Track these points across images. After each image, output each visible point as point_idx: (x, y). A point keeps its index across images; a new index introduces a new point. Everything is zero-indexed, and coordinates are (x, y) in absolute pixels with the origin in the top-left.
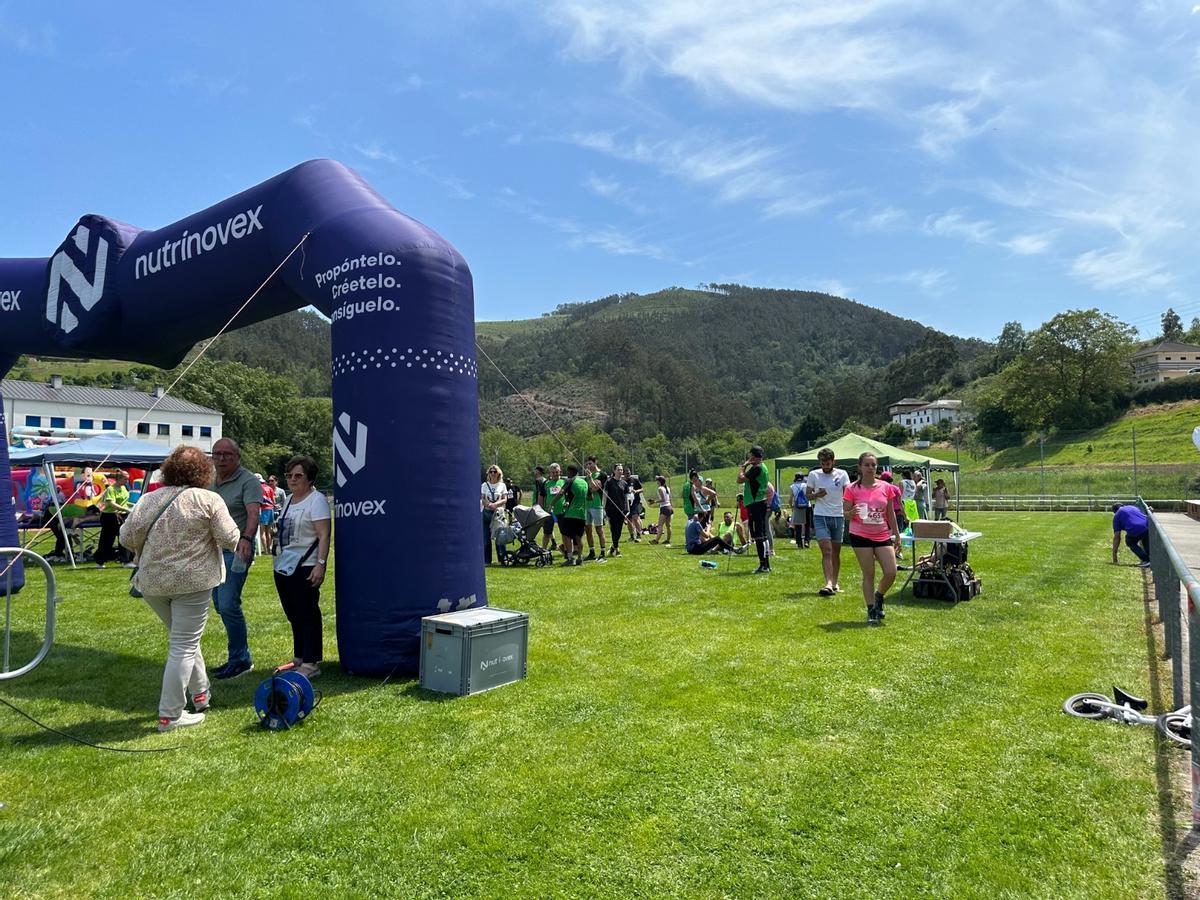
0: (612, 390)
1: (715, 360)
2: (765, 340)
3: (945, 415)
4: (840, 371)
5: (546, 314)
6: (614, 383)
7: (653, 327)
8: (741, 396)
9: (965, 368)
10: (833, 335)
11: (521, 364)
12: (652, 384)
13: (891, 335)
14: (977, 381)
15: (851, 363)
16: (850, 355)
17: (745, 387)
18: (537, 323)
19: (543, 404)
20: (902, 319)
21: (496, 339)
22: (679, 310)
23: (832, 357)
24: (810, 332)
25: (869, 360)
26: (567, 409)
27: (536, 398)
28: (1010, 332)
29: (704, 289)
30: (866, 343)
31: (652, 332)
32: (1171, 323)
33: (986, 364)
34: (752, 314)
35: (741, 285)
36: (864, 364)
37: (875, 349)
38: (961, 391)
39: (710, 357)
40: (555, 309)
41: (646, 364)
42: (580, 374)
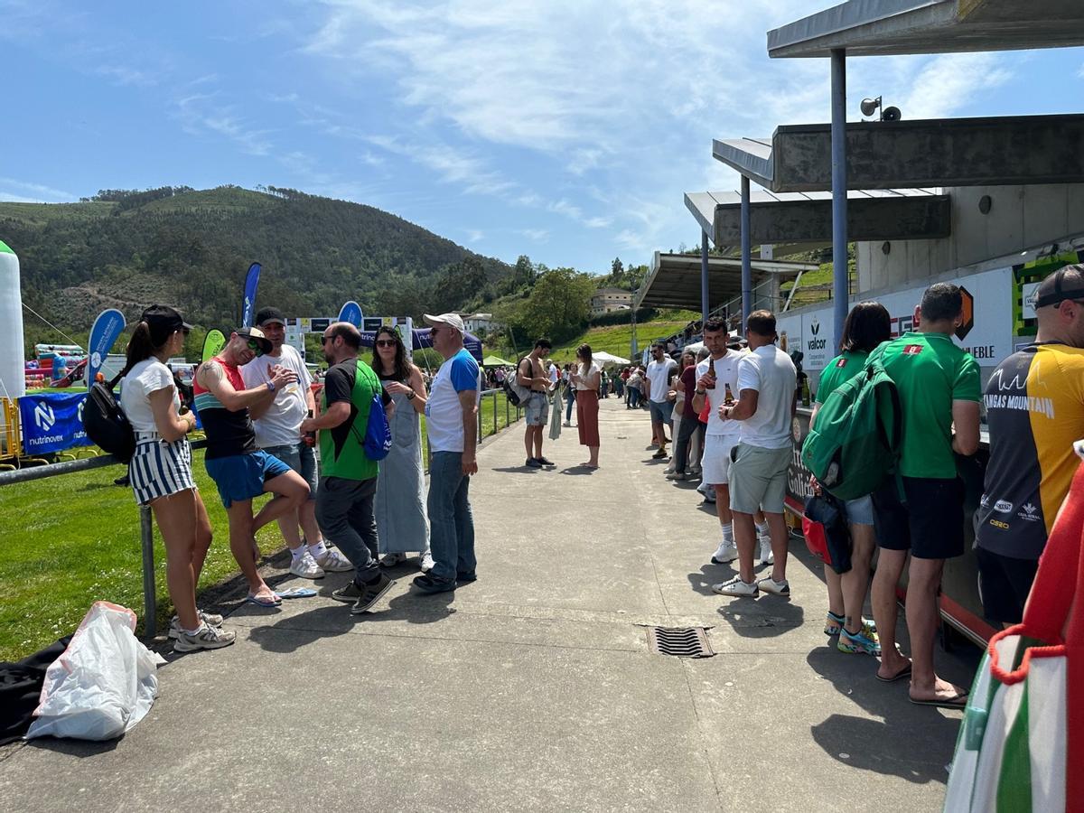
0: (184, 287)
1: (278, 261)
2: (325, 246)
3: (482, 324)
4: (392, 278)
5: (84, 199)
6: (187, 280)
7: (212, 224)
8: (306, 297)
9: (492, 288)
10: (384, 246)
11: (66, 253)
12: (226, 283)
13: (431, 250)
14: (500, 299)
15: (400, 272)
16: (399, 265)
17: (309, 288)
18: (74, 208)
19: (109, 298)
20: (439, 237)
21: (28, 222)
22: (239, 209)
23: (385, 266)
24: (365, 242)
25: (415, 271)
26: (137, 304)
27: (100, 292)
28: (523, 262)
29: (262, 191)
30: (412, 256)
31: (212, 229)
32: (617, 266)
33: (506, 286)
34: (311, 219)
35: (298, 191)
36: (410, 274)
37: (419, 260)
38: (490, 306)
39: (274, 258)
40: (96, 195)
41: (218, 264)
42: (149, 269)
